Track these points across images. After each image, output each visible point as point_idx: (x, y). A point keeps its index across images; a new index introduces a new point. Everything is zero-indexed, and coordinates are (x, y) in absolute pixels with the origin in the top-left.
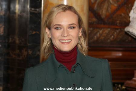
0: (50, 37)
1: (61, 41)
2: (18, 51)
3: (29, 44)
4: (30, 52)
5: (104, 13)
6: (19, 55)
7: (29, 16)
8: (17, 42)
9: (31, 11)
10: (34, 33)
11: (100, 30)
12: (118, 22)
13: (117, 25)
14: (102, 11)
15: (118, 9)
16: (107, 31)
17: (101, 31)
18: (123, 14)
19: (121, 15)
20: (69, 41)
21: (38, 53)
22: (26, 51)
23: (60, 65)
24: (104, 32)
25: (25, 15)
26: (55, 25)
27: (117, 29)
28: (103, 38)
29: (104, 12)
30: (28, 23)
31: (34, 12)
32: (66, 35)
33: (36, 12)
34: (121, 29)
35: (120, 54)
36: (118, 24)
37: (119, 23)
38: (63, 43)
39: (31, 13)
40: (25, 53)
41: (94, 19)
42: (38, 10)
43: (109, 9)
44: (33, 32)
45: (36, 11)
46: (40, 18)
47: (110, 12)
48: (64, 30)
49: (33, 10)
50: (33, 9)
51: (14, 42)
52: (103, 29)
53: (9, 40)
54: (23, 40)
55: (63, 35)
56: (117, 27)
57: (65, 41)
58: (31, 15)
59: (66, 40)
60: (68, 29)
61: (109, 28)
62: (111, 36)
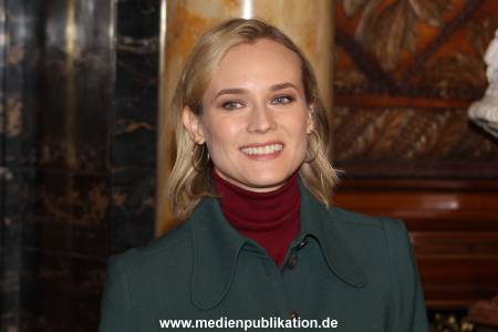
0: (201, 142)
1: (246, 150)
2: (75, 194)
3: (114, 170)
4: (119, 199)
5: (390, 50)
6: (78, 212)
7: (113, 64)
8: (72, 160)
9: (121, 47)
10: (133, 127)
11: (379, 115)
12: (444, 84)
13: (438, 97)
14: (385, 45)
15: (442, 37)
16: (402, 119)
17: (380, 121)
18: (460, 57)
19: (453, 60)
20: (277, 147)
21: (148, 202)
22: (103, 193)
23: (246, 243)
24: (394, 124)
25: (98, 61)
26: (220, 94)
27: (441, 111)
28: (388, 144)
29: (390, 48)
30: (111, 90)
31: (132, 49)
32: (264, 126)
33: (140, 51)
34: (453, 110)
35: (454, 205)
36: (443, 94)
37: (449, 90)
38: (254, 157)
39: (121, 55)
40: (101, 203)
41: (356, 76)
42: (146, 42)
43: (411, 38)
44: (128, 124)
45: (141, 45)
46: (154, 71)
47: (413, 48)
48: (255, 108)
49: (130, 45)
50: (128, 40)
51: (60, 163)
52: (387, 112)
53: (39, 154)
54: (93, 153)
55: (252, 129)
56: (438, 104)
57: (260, 151)
58: (122, 63)
59: (263, 146)
60: (271, 107)
61: (408, 107)
62: (418, 138)
